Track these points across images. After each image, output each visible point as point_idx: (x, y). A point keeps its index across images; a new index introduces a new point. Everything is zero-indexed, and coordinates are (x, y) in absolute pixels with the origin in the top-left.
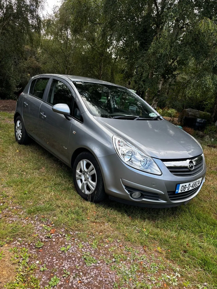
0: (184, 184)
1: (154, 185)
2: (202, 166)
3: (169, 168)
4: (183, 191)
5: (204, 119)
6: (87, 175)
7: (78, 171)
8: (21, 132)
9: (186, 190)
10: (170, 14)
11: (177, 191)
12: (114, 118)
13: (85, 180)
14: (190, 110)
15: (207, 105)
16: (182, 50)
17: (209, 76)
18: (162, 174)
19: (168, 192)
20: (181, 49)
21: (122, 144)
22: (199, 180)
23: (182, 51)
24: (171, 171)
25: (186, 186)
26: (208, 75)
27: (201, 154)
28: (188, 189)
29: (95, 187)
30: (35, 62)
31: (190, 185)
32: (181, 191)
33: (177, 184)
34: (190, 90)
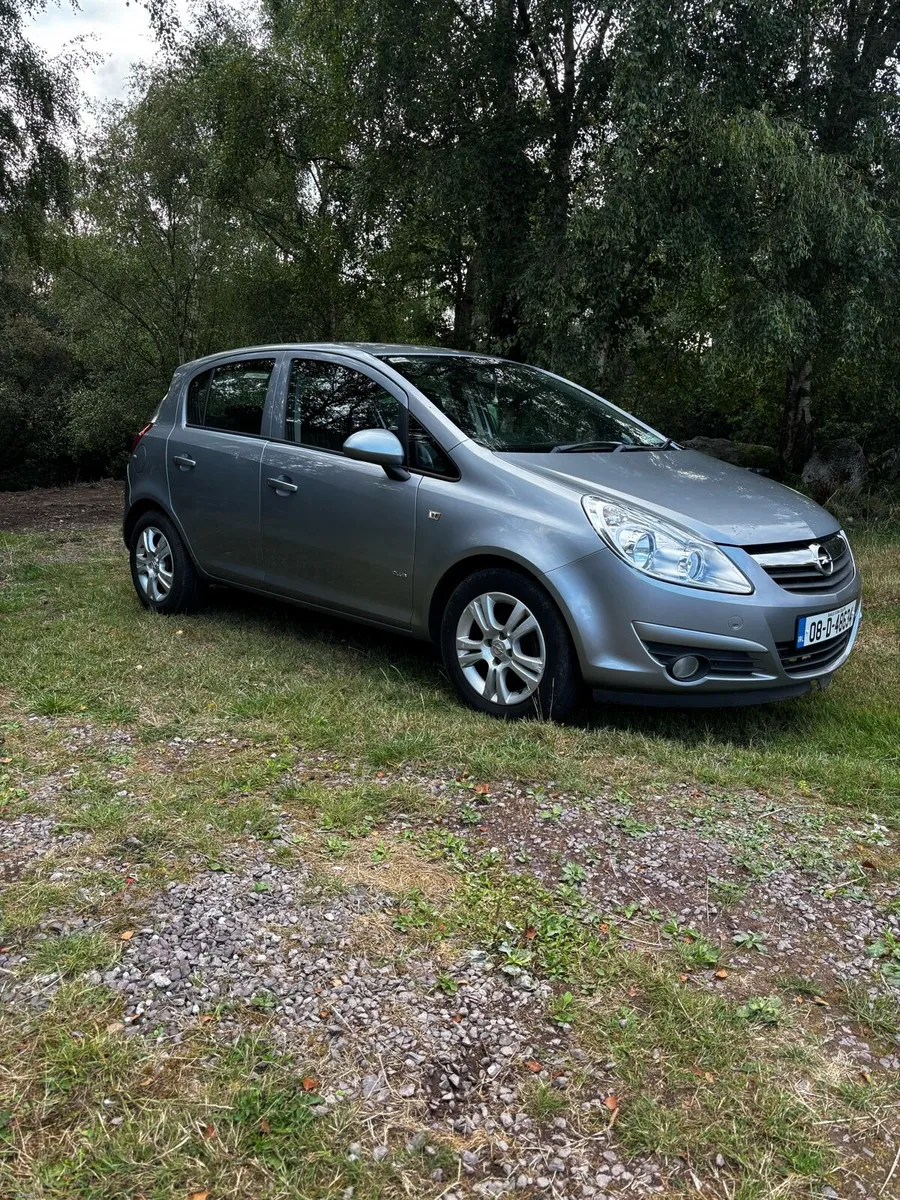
0: (815, 619)
1: (735, 625)
2: (850, 567)
3: (769, 570)
4: (815, 641)
5: (760, 468)
6: (505, 642)
7: (463, 638)
8: (168, 569)
9: (823, 638)
10: (634, 107)
11: (800, 639)
12: (558, 452)
13: (497, 661)
14: (700, 442)
15: (741, 429)
16: (675, 226)
17: (778, 302)
18: (753, 588)
19: (778, 645)
20: (671, 220)
21: (614, 518)
22: (848, 607)
23: (678, 228)
24: (779, 581)
25: (820, 622)
26: (774, 299)
27: (838, 533)
28: (828, 635)
29: (540, 671)
30: (40, 330)
31: (830, 620)
32: (812, 640)
33: (799, 617)
34: (720, 358)
